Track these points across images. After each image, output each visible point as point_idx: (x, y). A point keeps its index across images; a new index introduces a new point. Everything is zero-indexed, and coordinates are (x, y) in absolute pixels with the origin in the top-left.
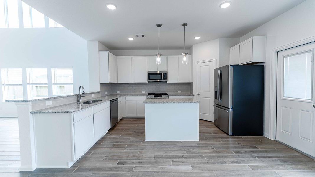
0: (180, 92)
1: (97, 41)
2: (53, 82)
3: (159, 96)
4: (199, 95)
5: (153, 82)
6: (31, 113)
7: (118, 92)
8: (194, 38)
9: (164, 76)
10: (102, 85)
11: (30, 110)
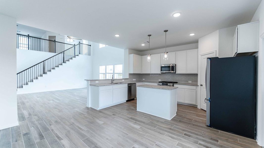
0: (190, 82)
1: (128, 49)
2: (115, 73)
3: (166, 84)
4: (202, 86)
5: (165, 73)
6: (90, 85)
7: (144, 79)
8: (189, 35)
9: (172, 68)
10: (130, 74)
11: (90, 84)
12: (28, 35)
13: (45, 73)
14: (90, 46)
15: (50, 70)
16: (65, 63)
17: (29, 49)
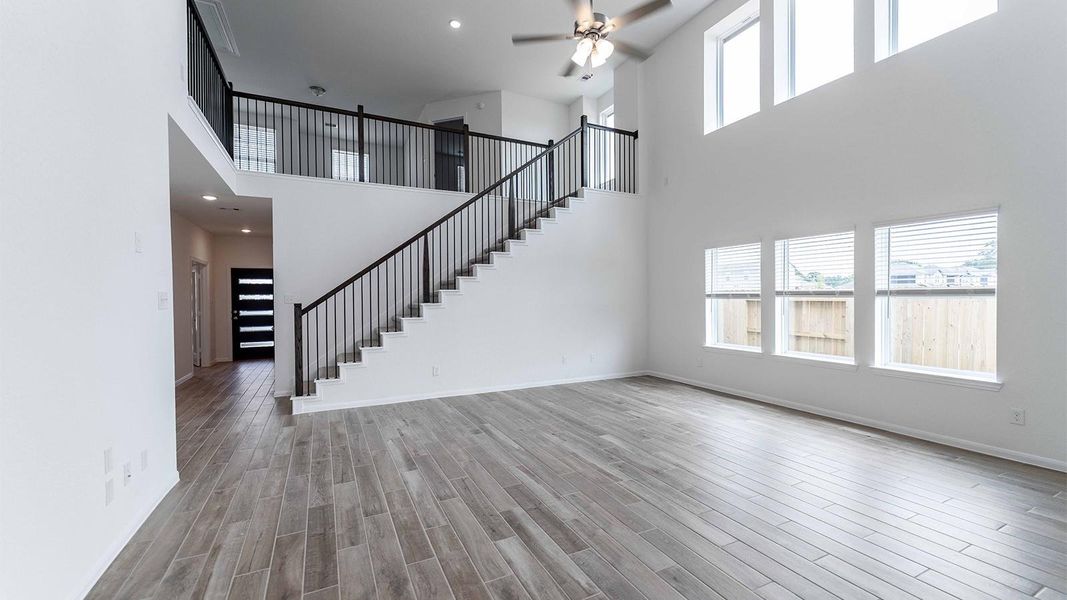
12: (359, 106)
13: (431, 299)
14: (635, 135)
15: (451, 279)
16: (518, 238)
17: (362, 179)
